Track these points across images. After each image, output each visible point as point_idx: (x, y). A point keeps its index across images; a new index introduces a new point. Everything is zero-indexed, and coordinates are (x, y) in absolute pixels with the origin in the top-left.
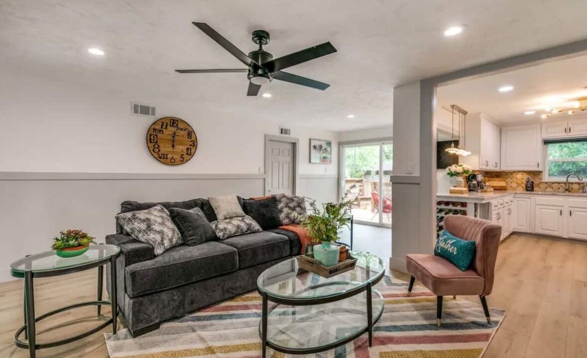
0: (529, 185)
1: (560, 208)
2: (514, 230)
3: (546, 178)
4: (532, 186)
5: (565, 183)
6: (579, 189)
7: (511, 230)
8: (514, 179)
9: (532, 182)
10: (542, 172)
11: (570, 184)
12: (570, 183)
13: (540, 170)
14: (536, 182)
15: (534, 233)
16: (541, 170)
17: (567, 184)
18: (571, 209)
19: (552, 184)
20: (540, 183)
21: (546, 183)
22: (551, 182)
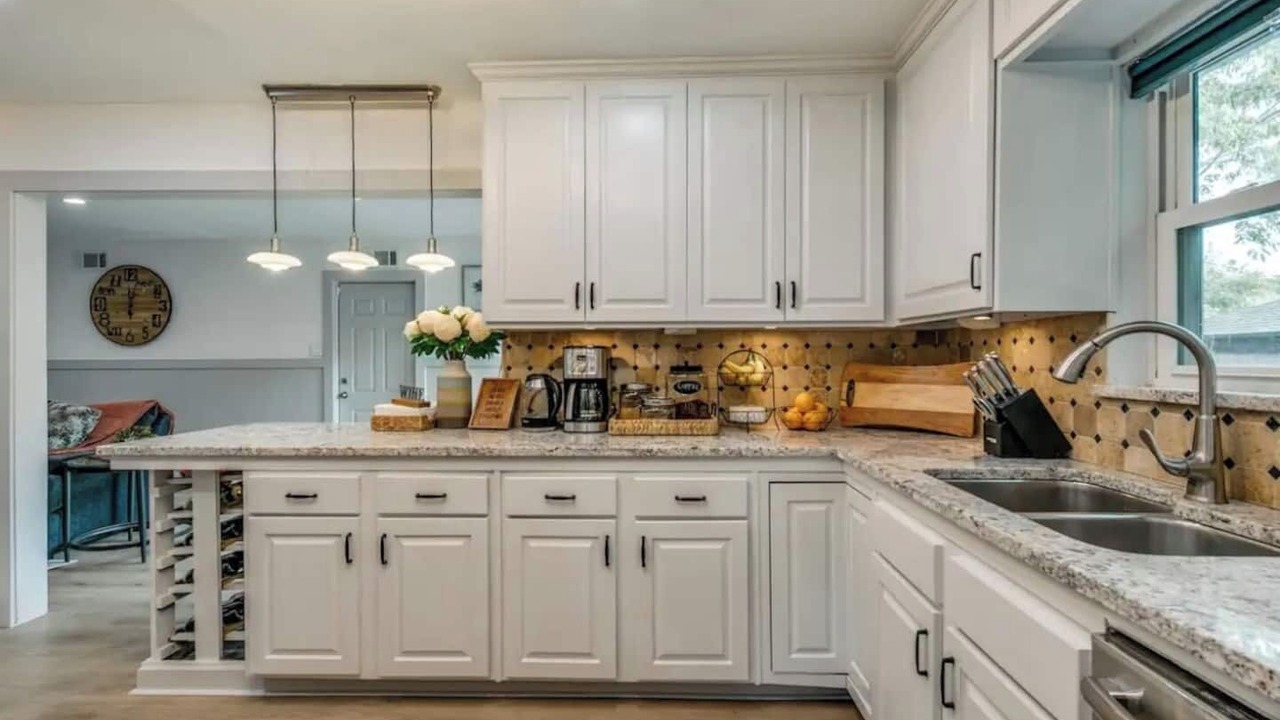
19: (1155, 413)
20: (1098, 405)
21: (1125, 408)
22: (1146, 402)
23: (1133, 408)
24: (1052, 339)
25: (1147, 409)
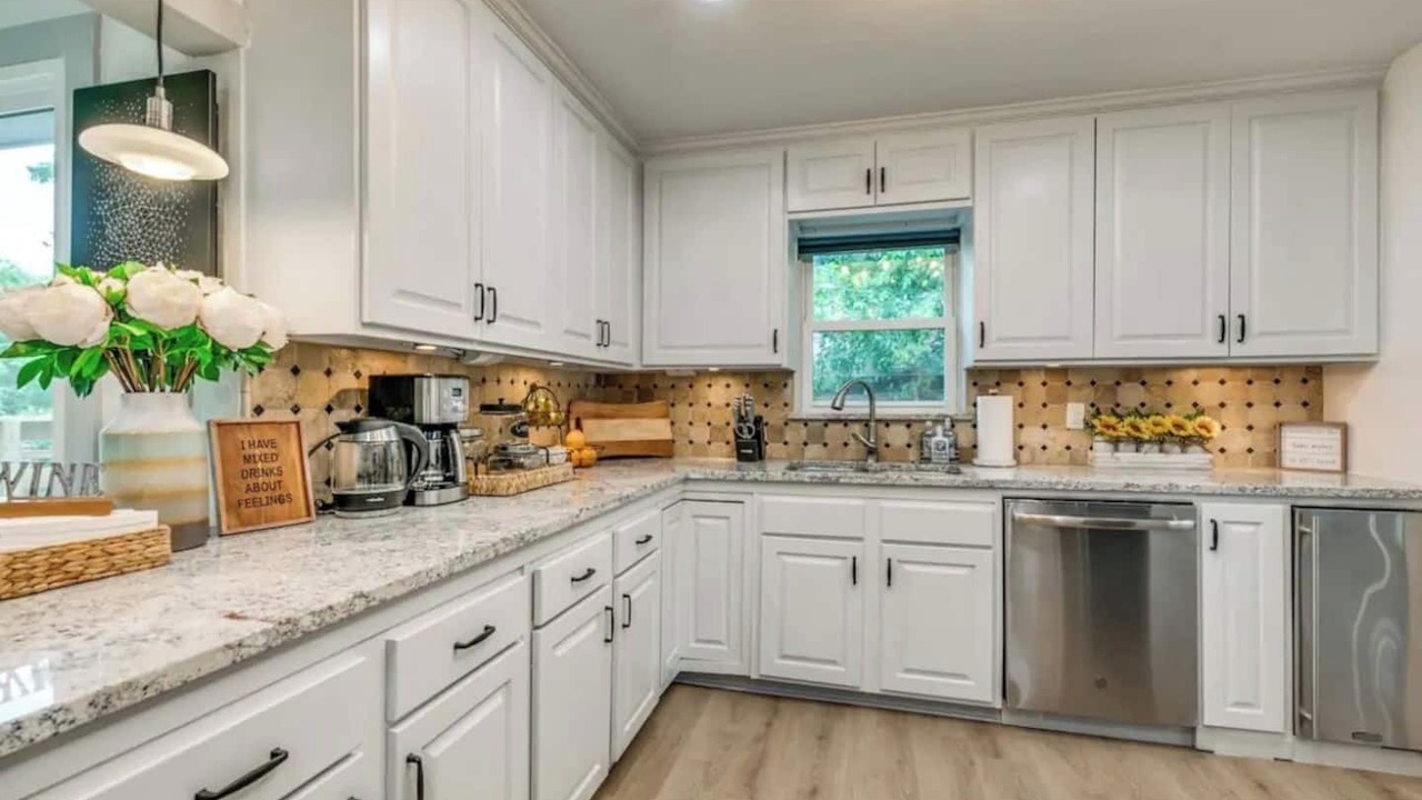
0: (746, 436)
1: (850, 549)
2: (686, 667)
3: (807, 402)
4: (758, 436)
5: (866, 423)
6: (909, 446)
7: (673, 666)
8: (701, 408)
9: (758, 420)
10: (789, 373)
11: (882, 426)
12: (879, 421)
13: (782, 360)
14: (772, 417)
15: (754, 676)
16: (785, 365)
17: (872, 424)
18: (892, 551)
19: (826, 425)
20: (786, 424)
21: (806, 425)
22: (820, 420)
23: (810, 424)
24: (747, 385)
25: (821, 424)
